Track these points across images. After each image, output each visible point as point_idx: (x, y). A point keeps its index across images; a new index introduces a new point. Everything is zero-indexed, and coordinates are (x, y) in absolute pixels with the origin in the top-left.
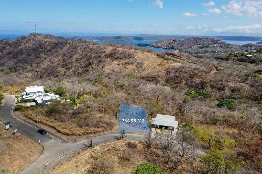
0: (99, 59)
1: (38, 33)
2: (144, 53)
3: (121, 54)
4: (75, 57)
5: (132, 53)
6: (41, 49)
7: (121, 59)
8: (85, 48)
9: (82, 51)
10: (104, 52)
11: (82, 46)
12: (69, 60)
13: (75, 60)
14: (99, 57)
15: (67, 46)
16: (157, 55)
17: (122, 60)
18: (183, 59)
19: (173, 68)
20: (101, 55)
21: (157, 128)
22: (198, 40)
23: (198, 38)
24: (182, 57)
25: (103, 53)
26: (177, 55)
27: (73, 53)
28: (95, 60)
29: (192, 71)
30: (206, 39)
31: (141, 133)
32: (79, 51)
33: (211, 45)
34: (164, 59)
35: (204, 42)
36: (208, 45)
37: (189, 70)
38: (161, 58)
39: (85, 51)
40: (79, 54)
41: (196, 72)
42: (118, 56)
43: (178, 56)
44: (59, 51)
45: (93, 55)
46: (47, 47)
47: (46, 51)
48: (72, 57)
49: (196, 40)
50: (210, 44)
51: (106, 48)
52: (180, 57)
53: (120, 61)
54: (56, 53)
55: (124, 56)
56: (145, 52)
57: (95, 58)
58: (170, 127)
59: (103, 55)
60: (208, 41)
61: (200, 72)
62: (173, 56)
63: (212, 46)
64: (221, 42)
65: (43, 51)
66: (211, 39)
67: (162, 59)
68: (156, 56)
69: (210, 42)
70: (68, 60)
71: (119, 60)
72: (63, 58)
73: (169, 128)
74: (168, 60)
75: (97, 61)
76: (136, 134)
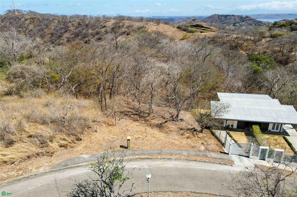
0: (97, 36)
1: (17, 10)
2: (160, 26)
3: (128, 27)
4: (66, 37)
5: (143, 26)
6: (21, 29)
7: (128, 34)
8: (79, 24)
9: (75, 28)
10: (105, 26)
11: (74, 21)
12: (58, 41)
13: (66, 40)
14: (97, 33)
15: (54, 22)
16: (178, 28)
17: (129, 36)
18: (214, 30)
19: (204, 38)
20: (100, 30)
21: (232, 129)
22: (223, 18)
23: (222, 15)
24: (212, 28)
25: (103, 28)
26: (205, 26)
27: (63, 31)
28: (92, 38)
29: (234, 41)
30: (233, 16)
31: (192, 152)
32: (71, 28)
33: (239, 23)
34: (188, 32)
35: (230, 20)
36: (235, 24)
37: (228, 39)
38: (183, 31)
39: (79, 27)
40: (71, 32)
41: (239, 42)
42: (124, 31)
43: (207, 28)
44: (45, 30)
45: (90, 31)
46: (28, 25)
47: (27, 31)
48: (61, 37)
49: (220, 18)
50: (237, 23)
51: (107, 22)
52: (209, 28)
53: (127, 36)
54: (40, 32)
55: (133, 31)
56: (161, 24)
57: (93, 35)
58: (274, 124)
59: (103, 30)
60: (235, 19)
61: (244, 41)
62: (200, 28)
63: (240, 25)
64: (251, 19)
65: (23, 32)
66: (238, 16)
67: (185, 32)
68: (175, 29)
69: (237, 20)
70: (56, 40)
71: (125, 35)
72: (50, 38)
73: (270, 128)
74: (193, 32)
75: (95, 39)
76: (173, 157)
